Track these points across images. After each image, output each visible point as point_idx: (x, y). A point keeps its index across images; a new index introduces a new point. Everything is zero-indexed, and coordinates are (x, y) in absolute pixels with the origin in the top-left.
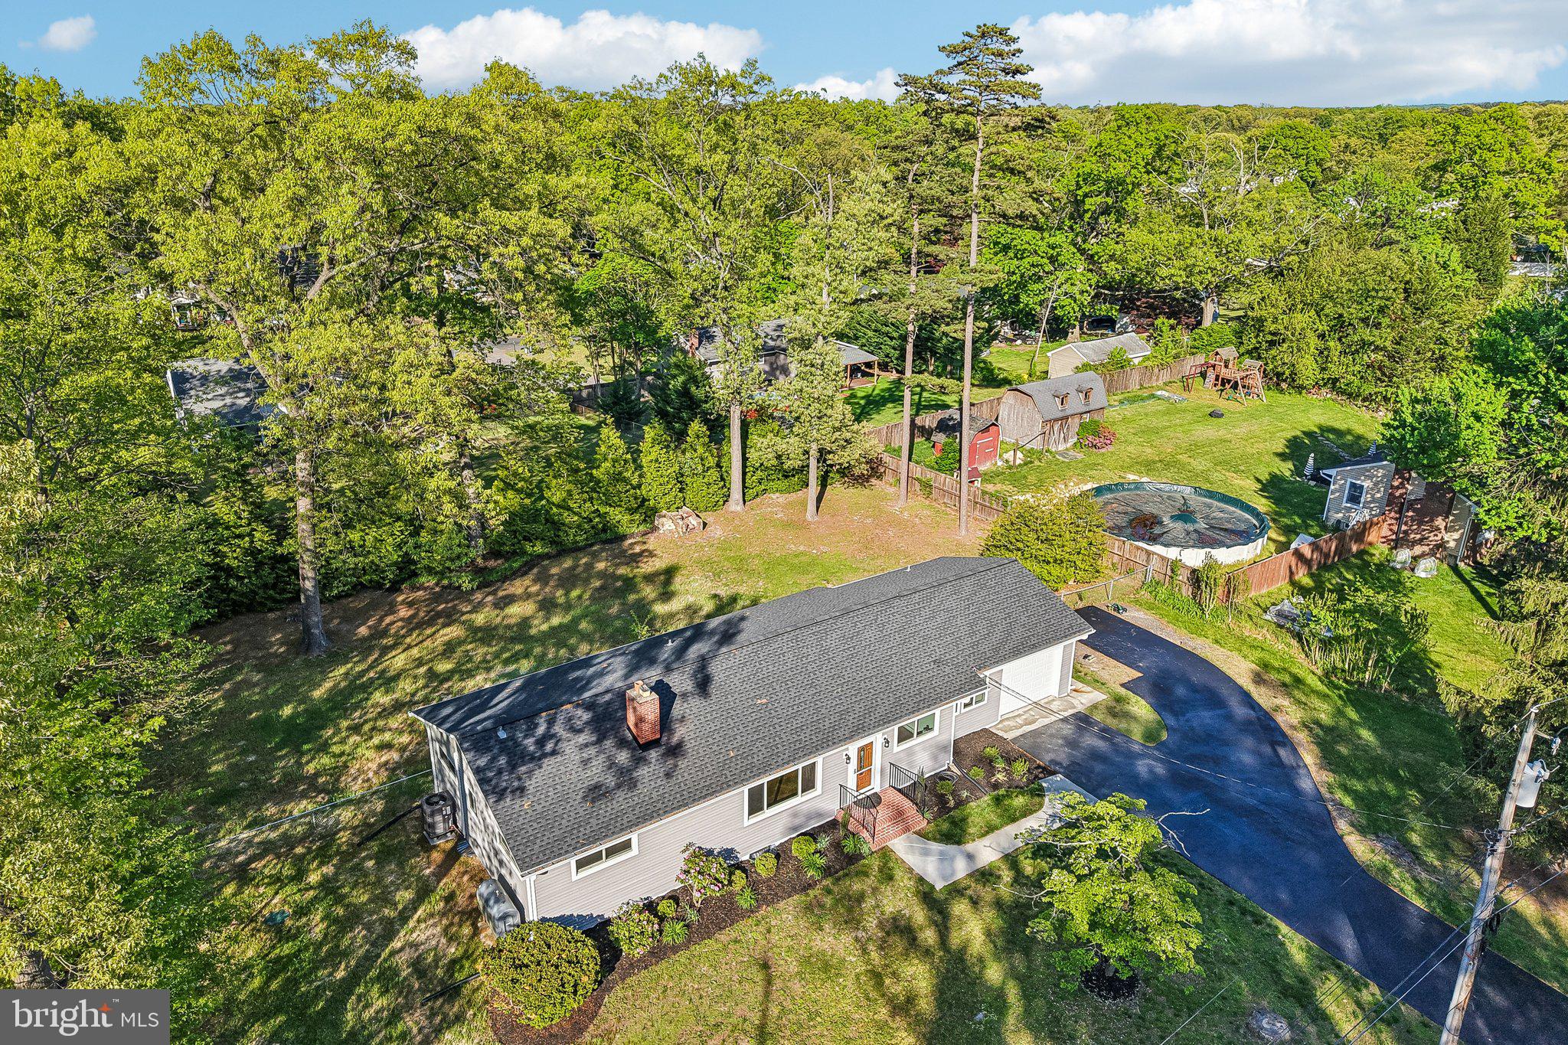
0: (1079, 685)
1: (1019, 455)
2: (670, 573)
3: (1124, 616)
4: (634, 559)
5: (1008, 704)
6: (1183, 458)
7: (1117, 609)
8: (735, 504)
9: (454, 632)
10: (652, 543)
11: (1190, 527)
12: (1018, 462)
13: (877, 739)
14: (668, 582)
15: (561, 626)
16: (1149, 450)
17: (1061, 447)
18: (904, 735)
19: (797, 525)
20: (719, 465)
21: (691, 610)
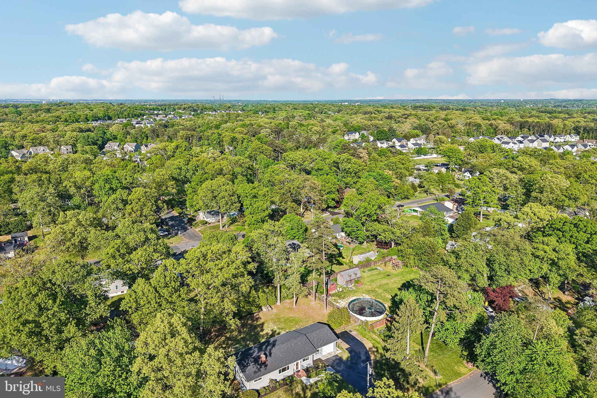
0: (338, 349)
1: (341, 289)
2: (263, 324)
3: (351, 333)
4: (257, 319)
5: (324, 354)
6: (377, 289)
7: (350, 331)
8: (278, 303)
9: (223, 338)
10: (261, 315)
11: (370, 311)
12: (341, 291)
13: (299, 361)
14: (262, 327)
15: (243, 337)
16: (370, 287)
17: (351, 286)
18: (304, 360)
19: (291, 309)
20: (275, 295)
21: (267, 334)
